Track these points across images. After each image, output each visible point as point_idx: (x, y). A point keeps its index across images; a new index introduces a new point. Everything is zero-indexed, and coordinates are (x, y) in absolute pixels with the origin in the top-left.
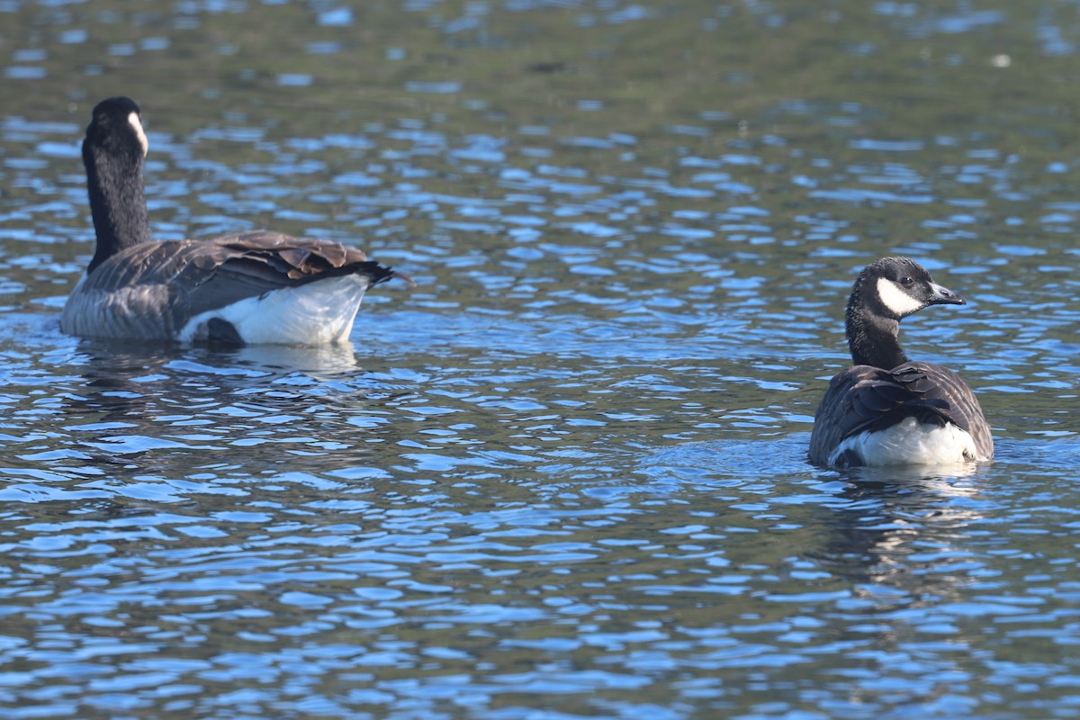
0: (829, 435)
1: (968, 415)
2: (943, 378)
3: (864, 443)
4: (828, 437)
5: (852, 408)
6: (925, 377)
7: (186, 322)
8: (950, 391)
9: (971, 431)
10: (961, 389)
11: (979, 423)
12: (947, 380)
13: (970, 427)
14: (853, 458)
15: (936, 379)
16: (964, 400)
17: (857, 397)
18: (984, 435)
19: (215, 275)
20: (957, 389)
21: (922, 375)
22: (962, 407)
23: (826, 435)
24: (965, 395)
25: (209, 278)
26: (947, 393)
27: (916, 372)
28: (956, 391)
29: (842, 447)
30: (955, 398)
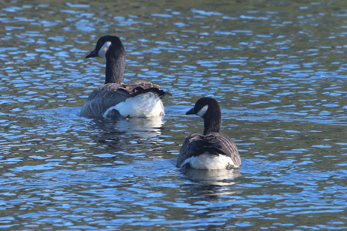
0: (182, 157)
1: (231, 152)
2: (223, 138)
3: (193, 161)
4: (181, 159)
5: (190, 148)
6: (216, 138)
7: (106, 110)
8: (225, 143)
9: (232, 157)
10: (230, 143)
11: (235, 154)
12: (225, 139)
13: (232, 156)
14: (188, 166)
15: (220, 139)
16: (231, 146)
17: (192, 144)
18: (237, 159)
19: (115, 94)
20: (228, 143)
21: (215, 137)
22: (229, 149)
23: (181, 158)
24: (231, 145)
25: (113, 95)
26: (224, 144)
27: (213, 136)
28: (227, 143)
29: (186, 161)
30: (227, 145)
